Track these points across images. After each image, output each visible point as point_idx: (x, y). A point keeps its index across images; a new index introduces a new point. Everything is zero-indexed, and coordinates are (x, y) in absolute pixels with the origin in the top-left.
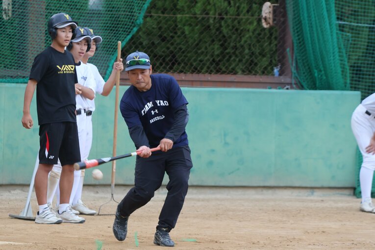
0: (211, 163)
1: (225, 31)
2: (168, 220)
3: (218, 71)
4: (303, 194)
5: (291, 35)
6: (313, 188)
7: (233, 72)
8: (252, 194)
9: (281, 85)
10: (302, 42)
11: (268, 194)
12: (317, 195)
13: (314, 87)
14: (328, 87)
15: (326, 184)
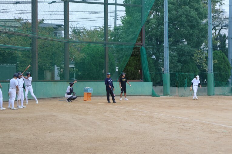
0: (132, 92)
1: (134, 74)
2: (113, 100)
3: (134, 80)
4: (145, 96)
5: (143, 74)
6: (146, 95)
7: (136, 80)
8: (138, 96)
9: (142, 81)
10: (144, 75)
11: (140, 96)
12: (147, 96)
13: (146, 81)
14: (148, 81)
15: (147, 95)
